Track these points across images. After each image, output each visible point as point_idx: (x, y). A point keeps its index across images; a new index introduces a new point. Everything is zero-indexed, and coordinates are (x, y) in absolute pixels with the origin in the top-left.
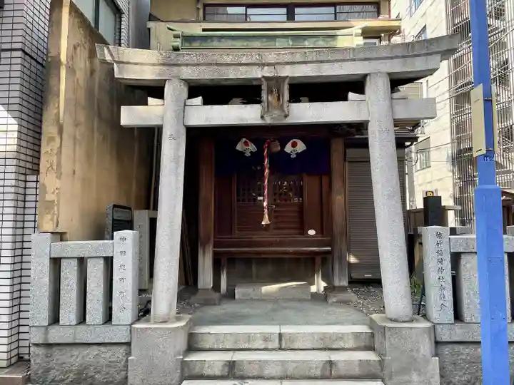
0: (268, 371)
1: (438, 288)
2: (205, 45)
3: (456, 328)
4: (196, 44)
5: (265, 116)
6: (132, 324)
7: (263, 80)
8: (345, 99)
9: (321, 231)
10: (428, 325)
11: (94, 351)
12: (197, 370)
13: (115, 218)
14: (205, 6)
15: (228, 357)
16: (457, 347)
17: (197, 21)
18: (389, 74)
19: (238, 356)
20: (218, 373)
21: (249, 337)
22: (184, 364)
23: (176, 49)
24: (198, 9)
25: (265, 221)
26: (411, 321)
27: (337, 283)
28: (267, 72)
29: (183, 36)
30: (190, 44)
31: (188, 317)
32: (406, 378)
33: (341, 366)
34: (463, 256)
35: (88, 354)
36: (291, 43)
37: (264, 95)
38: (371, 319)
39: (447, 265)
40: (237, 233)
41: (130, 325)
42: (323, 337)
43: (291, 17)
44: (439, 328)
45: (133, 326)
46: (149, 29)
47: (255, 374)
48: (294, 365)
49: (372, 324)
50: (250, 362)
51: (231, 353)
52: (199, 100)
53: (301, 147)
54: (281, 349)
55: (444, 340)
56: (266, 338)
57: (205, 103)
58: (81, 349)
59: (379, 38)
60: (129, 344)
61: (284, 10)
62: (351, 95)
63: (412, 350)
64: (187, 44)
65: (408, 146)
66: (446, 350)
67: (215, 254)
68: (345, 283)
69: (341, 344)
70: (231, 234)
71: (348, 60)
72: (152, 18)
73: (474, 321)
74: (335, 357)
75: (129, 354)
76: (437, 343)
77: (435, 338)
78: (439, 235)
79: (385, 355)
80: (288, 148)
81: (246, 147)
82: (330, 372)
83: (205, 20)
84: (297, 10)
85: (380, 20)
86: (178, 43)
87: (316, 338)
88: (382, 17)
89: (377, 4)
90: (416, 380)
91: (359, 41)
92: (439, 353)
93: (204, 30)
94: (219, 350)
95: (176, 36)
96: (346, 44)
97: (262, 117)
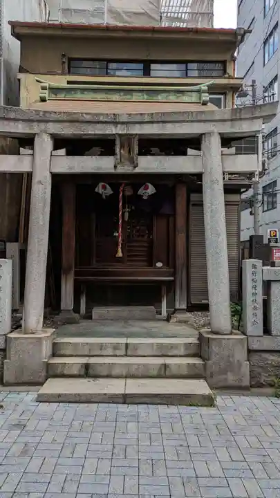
0: (116, 372)
1: (251, 309)
2: (69, 97)
3: (264, 339)
4: (62, 96)
5: (118, 166)
6: (8, 334)
7: (117, 136)
9: (167, 264)
10: (243, 337)
12: (59, 371)
14: (70, 60)
17: (63, 74)
18: (221, 134)
19: (92, 361)
20: (75, 372)
21: (101, 347)
22: (48, 366)
23: (43, 100)
24: (64, 62)
25: (120, 254)
26: (231, 333)
27: (177, 306)
28: (120, 130)
29: (50, 88)
30: (56, 95)
31: (52, 330)
32: (224, 376)
33: (172, 368)
34: (273, 283)
36: (145, 97)
37: (118, 150)
39: (260, 290)
40: (95, 264)
41: (6, 335)
42: (161, 346)
44: (251, 339)
45: (9, 335)
46: (19, 80)
47: (105, 373)
48: (136, 367)
49: (200, 337)
50: (101, 365)
51: (86, 358)
52: (62, 152)
53: (151, 190)
54: (126, 355)
56: (116, 347)
57: (68, 154)
59: (225, 94)
60: (4, 350)
61: (141, 66)
62: (190, 151)
63: (228, 356)
64: (53, 96)
65: (244, 192)
66: (255, 357)
67: (76, 281)
68: (184, 306)
69: (175, 352)
70: (90, 265)
71: (188, 122)
72: (22, 70)
74: (169, 361)
75: (5, 357)
76: (249, 351)
77: (248, 346)
78: (254, 267)
79: (208, 360)
80: (141, 192)
81: (103, 190)
82: (164, 373)
83: (69, 73)
84: (153, 66)
85: (225, 78)
86: (46, 94)
87: (155, 347)
88: (227, 76)
89: (224, 63)
90: (231, 379)
91: (206, 97)
92: (250, 359)
93: (69, 83)
94: (76, 356)
95: (44, 88)
96: (194, 100)
97: (115, 167)
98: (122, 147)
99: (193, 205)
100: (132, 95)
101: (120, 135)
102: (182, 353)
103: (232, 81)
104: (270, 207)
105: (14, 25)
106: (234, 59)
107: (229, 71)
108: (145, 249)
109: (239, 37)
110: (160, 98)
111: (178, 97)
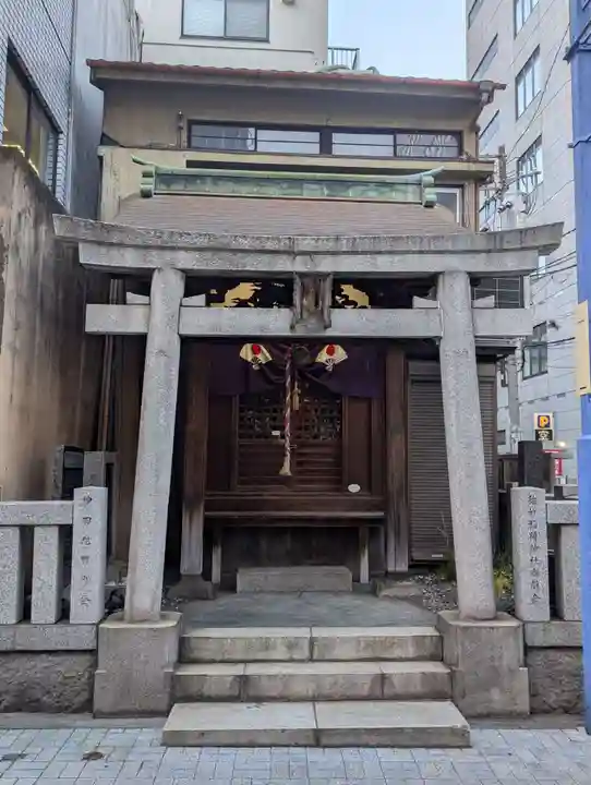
0: (299, 689)
1: (529, 574)
2: (192, 189)
3: (552, 628)
4: (177, 187)
5: (297, 326)
6: (101, 622)
7: (296, 276)
8: (409, 305)
9: (367, 486)
10: (514, 623)
11: (42, 662)
12: (194, 690)
13: (67, 466)
14: (191, 123)
15: (239, 670)
16: (552, 654)
17: (178, 148)
18: (469, 273)
19: (252, 670)
20: (224, 692)
21: (267, 645)
22: (174, 680)
23: (146, 195)
24: (181, 128)
25: (286, 470)
26: (495, 618)
27: (391, 568)
28: (299, 265)
29: (158, 175)
30: (168, 186)
31: (177, 615)
32: (485, 695)
33: (396, 681)
34: (563, 529)
35: (34, 667)
36: (326, 192)
37: (297, 298)
38: (439, 616)
39: (543, 542)
40: (237, 488)
41: (97, 625)
42: (371, 643)
43: (326, 148)
44: (529, 627)
45: (101, 625)
46: (101, 158)
47: (276, 693)
48: (332, 680)
49: (440, 625)
50: (269, 678)
51: (241, 666)
52: (200, 299)
53: (340, 354)
54: (311, 660)
55: (536, 644)
56: (291, 645)
57: (209, 303)
58: (24, 659)
60: (93, 652)
61: (315, 136)
62: (417, 301)
63: (492, 658)
64: (163, 187)
65: (501, 358)
66: (538, 659)
67: (207, 520)
68: (403, 567)
69: (397, 653)
70: (229, 489)
72: (106, 140)
73: (577, 618)
74: (387, 668)
75: (95, 665)
76: (527, 649)
77: (525, 640)
78: (532, 500)
79: (457, 665)
81: (254, 355)
82: (381, 691)
83: (190, 147)
84: (337, 137)
85: (462, 161)
86: (150, 185)
87: (362, 644)
88: (464, 157)
89: (458, 135)
90: (497, 699)
91: (431, 194)
92: (529, 662)
93: (190, 164)
94: (222, 662)
95: (146, 175)
96: (410, 198)
97: (292, 327)
98: (304, 293)
99: (413, 382)
100: (302, 189)
101: (302, 275)
102: (411, 655)
103: (473, 167)
104: (536, 370)
105: (95, 66)
106: (475, 129)
107: (468, 148)
108: (330, 460)
109: (485, 96)
110: (351, 193)
111: (382, 193)
